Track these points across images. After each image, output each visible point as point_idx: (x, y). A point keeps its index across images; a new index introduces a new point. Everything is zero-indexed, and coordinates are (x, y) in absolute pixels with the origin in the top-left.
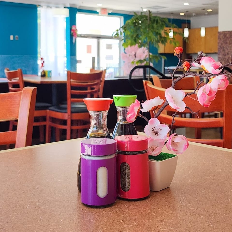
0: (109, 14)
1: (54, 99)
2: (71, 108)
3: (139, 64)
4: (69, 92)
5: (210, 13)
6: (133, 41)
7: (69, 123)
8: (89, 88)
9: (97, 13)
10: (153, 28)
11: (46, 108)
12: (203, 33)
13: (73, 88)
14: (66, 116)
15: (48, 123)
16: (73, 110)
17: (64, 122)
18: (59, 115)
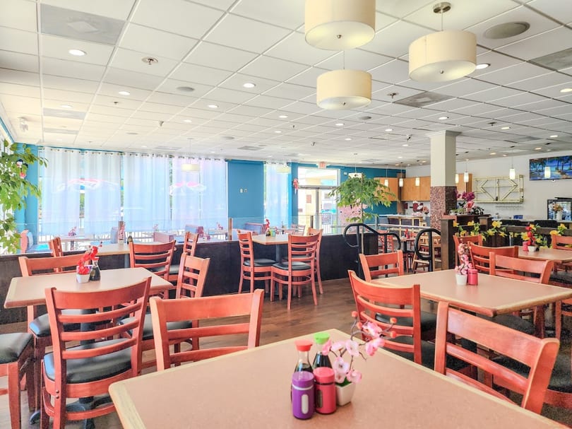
0: (327, 167)
1: (278, 256)
2: (292, 266)
3: (353, 222)
4: (290, 252)
5: (424, 164)
6: (347, 202)
7: (290, 279)
8: (307, 249)
9: (317, 167)
10: (366, 189)
11: (270, 264)
12: (417, 182)
13: (293, 249)
14: (288, 273)
15: (272, 278)
16: (294, 268)
17: (286, 278)
18: (282, 272)
